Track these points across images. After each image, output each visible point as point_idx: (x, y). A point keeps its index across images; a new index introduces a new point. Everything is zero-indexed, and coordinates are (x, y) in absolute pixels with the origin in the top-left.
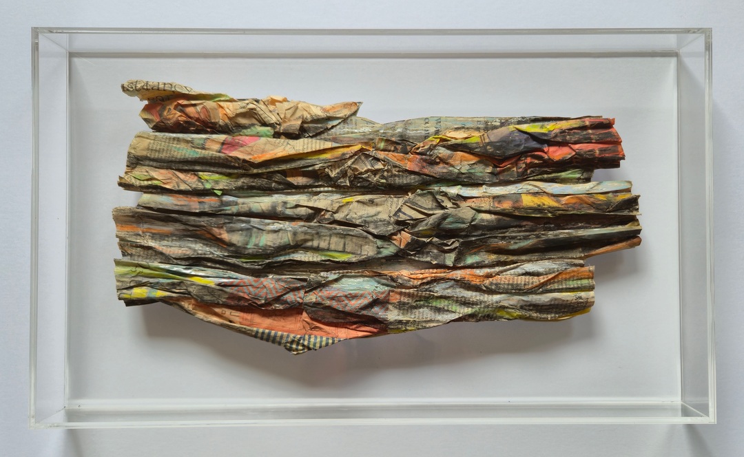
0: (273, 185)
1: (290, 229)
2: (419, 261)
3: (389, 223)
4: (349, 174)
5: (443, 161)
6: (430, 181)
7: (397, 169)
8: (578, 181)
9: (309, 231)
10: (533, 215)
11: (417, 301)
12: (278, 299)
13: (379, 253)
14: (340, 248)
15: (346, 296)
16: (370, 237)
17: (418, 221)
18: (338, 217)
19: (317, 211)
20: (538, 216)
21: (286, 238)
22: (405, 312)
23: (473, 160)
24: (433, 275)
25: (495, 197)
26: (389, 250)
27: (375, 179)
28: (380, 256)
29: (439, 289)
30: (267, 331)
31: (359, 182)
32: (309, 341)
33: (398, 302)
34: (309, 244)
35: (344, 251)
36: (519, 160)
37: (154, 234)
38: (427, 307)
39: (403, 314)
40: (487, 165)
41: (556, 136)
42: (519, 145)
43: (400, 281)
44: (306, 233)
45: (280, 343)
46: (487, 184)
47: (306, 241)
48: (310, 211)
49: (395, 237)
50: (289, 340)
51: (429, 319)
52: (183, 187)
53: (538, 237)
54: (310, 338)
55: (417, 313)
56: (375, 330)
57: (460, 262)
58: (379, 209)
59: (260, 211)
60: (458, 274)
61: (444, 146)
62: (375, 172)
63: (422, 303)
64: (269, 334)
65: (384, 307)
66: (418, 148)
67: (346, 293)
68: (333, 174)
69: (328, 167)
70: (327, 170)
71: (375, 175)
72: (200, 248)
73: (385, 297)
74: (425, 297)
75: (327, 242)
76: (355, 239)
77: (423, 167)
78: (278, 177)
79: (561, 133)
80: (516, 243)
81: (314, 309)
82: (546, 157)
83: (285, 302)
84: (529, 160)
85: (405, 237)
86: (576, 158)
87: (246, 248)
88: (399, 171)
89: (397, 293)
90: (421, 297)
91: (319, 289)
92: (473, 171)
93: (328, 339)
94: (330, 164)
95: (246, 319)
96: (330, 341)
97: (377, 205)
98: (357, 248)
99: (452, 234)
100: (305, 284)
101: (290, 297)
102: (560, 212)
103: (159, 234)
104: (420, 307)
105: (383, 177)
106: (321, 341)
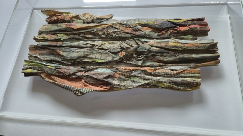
0: (80, 37)
1: (83, 51)
2: (128, 63)
4: (105, 33)
5: (139, 30)
6: (134, 36)
7: (123, 32)
8: (192, 39)
9: (89, 51)
10: (174, 49)
11: (126, 78)
12: (74, 74)
13: (113, 59)
14: (99, 58)
15: (99, 74)
16: (110, 53)
17: (128, 48)
18: (101, 47)
19: (94, 45)
20: (176, 49)
21: (81, 54)
22: (121, 81)
23: (151, 30)
24: (133, 69)
25: (158, 42)
26: (117, 58)
27: (114, 35)
28: (113, 60)
29: (135, 74)
30: (68, 86)
31: (109, 36)
32: (82, 90)
33: (119, 78)
34: (89, 56)
35: (100, 59)
36: (168, 31)
38: (130, 80)
39: (120, 82)
40: (156, 33)
41: (182, 23)
42: (168, 25)
43: (120, 70)
44: (88, 52)
45: (72, 91)
46: (156, 39)
47: (88, 55)
48: (91, 46)
49: (119, 53)
50: (76, 89)
51: (130, 85)
52: (52, 39)
53: (176, 57)
54: (83, 89)
55: (126, 83)
56: (109, 88)
57: (144, 64)
58: (115, 45)
61: (140, 25)
62: (115, 32)
63: (128, 78)
64: (68, 87)
65: (113, 79)
66: (131, 26)
67: (99, 73)
68: (100, 33)
69: (99, 31)
70: (98, 32)
71: (114, 34)
72: (53, 58)
73: (113, 75)
75: (95, 56)
76: (105, 54)
77: (132, 31)
78: (82, 35)
79: (184, 22)
80: (167, 58)
81: (86, 78)
82: (178, 30)
83: (77, 75)
84: (172, 31)
85: (123, 53)
86: (190, 30)
87: (67, 57)
88: (123, 33)
89: (118, 74)
90: (127, 75)
91: (89, 71)
92: (150, 34)
94: (99, 30)
96: (90, 90)
97: (114, 44)
98: (105, 58)
99: (142, 53)
100: (84, 69)
101: (79, 74)
102: (185, 48)
103: (41, 54)
104: (127, 80)
105: (117, 34)
106: (87, 90)
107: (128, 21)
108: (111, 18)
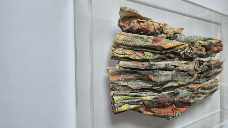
0: (166, 57)
1: (171, 74)
3: (193, 71)
5: (200, 50)
13: (190, 81)
14: (181, 80)
16: (189, 75)
21: (169, 78)
25: (207, 61)
26: (193, 80)
27: (190, 55)
31: (186, 57)
33: (193, 96)
37: (125, 79)
38: (197, 96)
39: (193, 100)
40: (206, 52)
43: (193, 89)
44: (174, 75)
47: (174, 78)
48: (174, 67)
51: (197, 100)
52: (137, 58)
54: (176, 114)
57: (202, 81)
59: (162, 68)
60: (202, 85)
65: (191, 98)
66: (196, 45)
70: (180, 52)
72: (142, 84)
74: (197, 93)
75: (178, 78)
76: (185, 76)
77: (197, 52)
78: (168, 55)
81: (177, 103)
82: (213, 50)
89: (193, 93)
91: (177, 95)
94: (182, 50)
95: (159, 111)
97: (189, 64)
98: (185, 79)
100: (174, 94)
101: (171, 99)
103: (127, 79)
105: (192, 55)
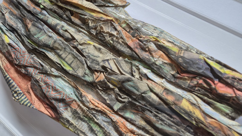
0: (64, 16)
1: (55, 39)
2: (100, 95)
3: (98, 64)
4: (98, 29)
5: (150, 51)
6: (136, 58)
7: (122, 40)
8: (226, 115)
9: (62, 45)
10: (183, 115)
11: (84, 116)
12: (25, 67)
13: (84, 76)
14: (69, 63)
15: (52, 87)
16: (85, 65)
17: (113, 73)
18: (80, 47)
19: (74, 39)
20: (187, 118)
21: (50, 42)
22: (75, 117)
23: (167, 61)
24: (103, 109)
25: (166, 89)
26: (89, 79)
27: (109, 39)
28: (83, 78)
29: (100, 119)
30: (10, 79)
31: (100, 36)
33: (75, 110)
34: (58, 51)
35: (70, 65)
36: (195, 78)
37: (11, 11)
38: (88, 124)
39: (73, 118)
40: (173, 69)
41: (228, 78)
42: (200, 69)
43: (84, 99)
44: (60, 45)
45: (11, 88)
46: (166, 80)
47: (58, 49)
48: (70, 37)
49: (96, 73)
50: (15, 90)
51: (84, 131)
53: (178, 130)
54: (23, 96)
55: (80, 123)
56: (54, 116)
57: (122, 112)
58: (101, 55)
59: (50, 23)
60: (116, 118)
61: (155, 44)
62: (111, 35)
63: (86, 119)
64: (10, 80)
65: (66, 106)
66: (141, 37)
67: (54, 86)
68: (91, 24)
69: (91, 20)
70: (90, 21)
71: (110, 37)
72: (19, 26)
73: (69, 102)
74: (89, 117)
75: (66, 55)
76: (78, 62)
77: (137, 48)
78: (68, 13)
79: (232, 78)
80: (162, 124)
81: (35, 83)
82: (213, 86)
83: (27, 71)
84: (201, 81)
85: (102, 77)
86: (234, 100)
87: (33, 36)
88: (123, 42)
89: (77, 104)
90: (87, 115)
91: (45, 75)
92: (163, 67)
93: (29, 102)
94: (92, 19)
95: (8, 67)
96: (29, 105)
97: (101, 53)
98: (76, 67)
99: (128, 93)
100: (41, 68)
101: (31, 70)
102: (203, 126)
104: (84, 121)
105: (112, 40)
106: (25, 101)
107: (144, 24)
108: (124, 7)
